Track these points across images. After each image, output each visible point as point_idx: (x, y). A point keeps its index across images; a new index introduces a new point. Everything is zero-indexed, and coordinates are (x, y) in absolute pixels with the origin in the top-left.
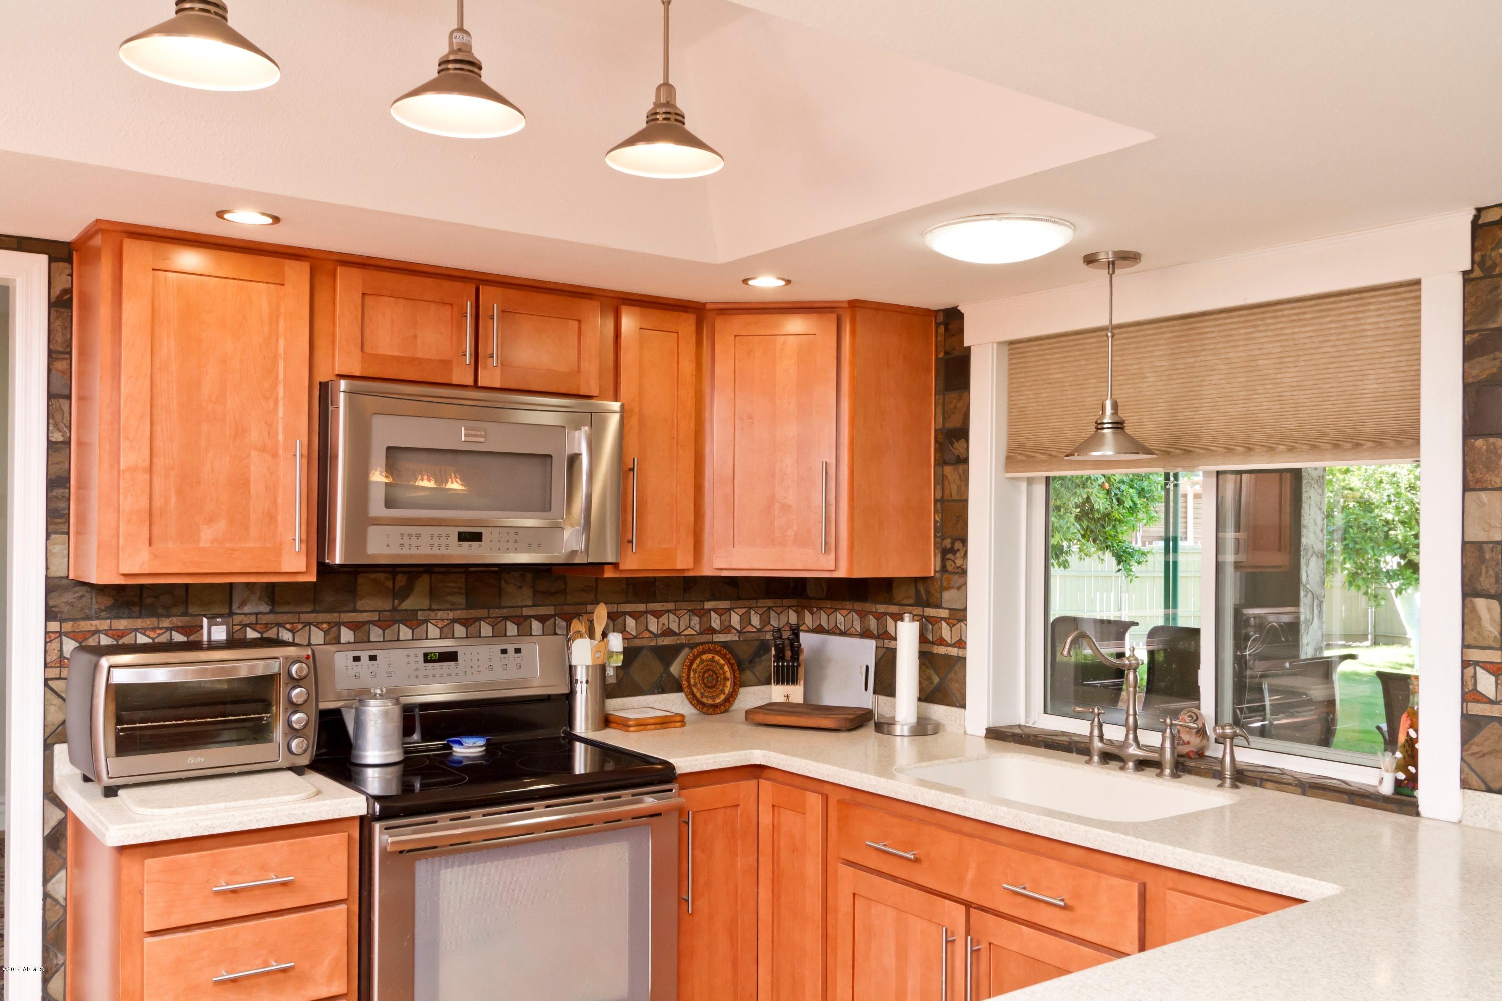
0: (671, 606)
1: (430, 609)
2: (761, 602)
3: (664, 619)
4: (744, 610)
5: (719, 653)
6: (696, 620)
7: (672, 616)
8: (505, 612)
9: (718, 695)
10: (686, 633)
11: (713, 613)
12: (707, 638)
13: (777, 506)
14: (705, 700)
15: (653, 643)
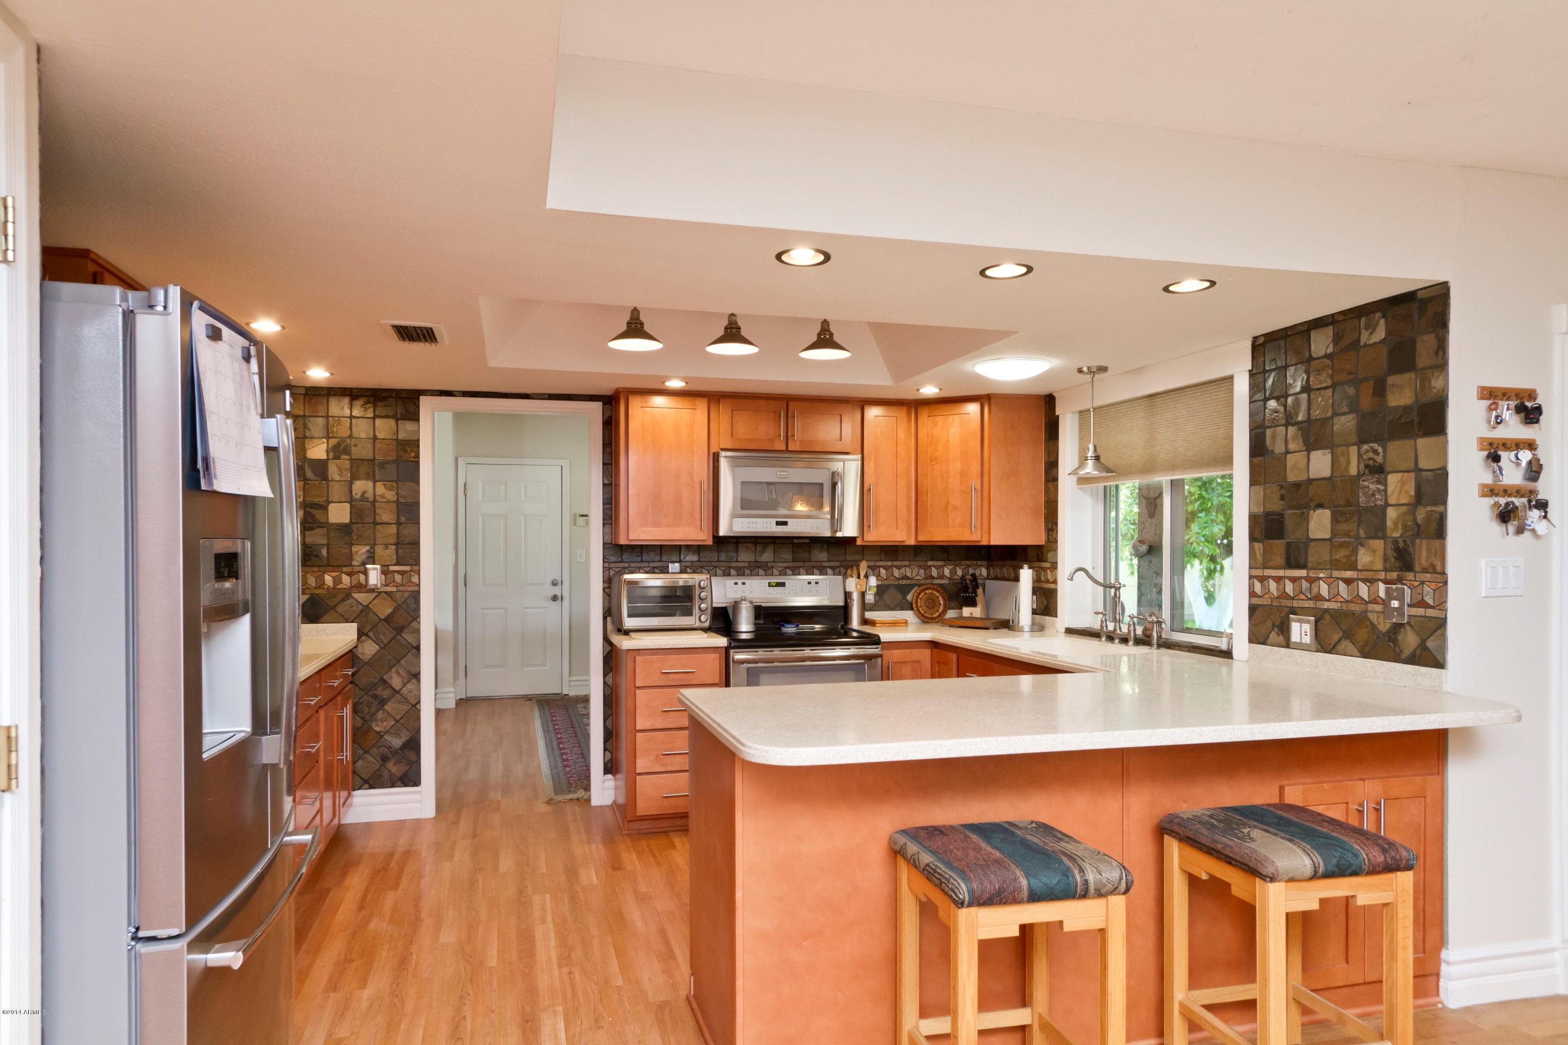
0: (907, 563)
1: (774, 561)
2: (963, 562)
3: (903, 570)
4: (953, 567)
5: (936, 590)
6: (922, 571)
7: (907, 569)
8: (813, 564)
9: (935, 613)
10: (916, 578)
11: (933, 568)
12: (929, 581)
13: (950, 507)
14: (926, 615)
15: (897, 583)
